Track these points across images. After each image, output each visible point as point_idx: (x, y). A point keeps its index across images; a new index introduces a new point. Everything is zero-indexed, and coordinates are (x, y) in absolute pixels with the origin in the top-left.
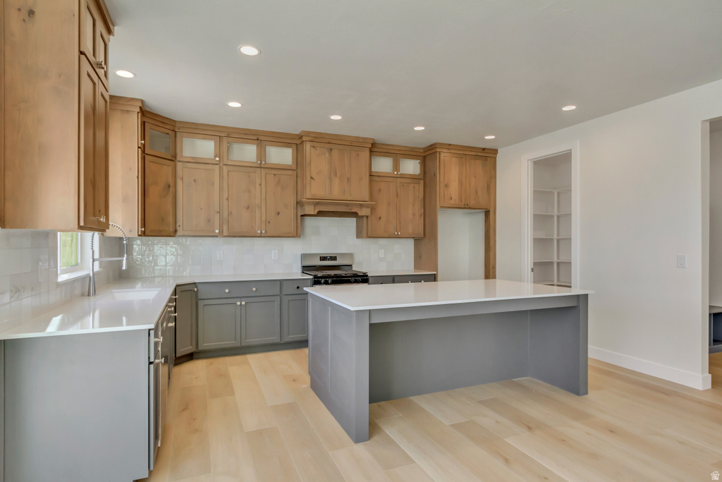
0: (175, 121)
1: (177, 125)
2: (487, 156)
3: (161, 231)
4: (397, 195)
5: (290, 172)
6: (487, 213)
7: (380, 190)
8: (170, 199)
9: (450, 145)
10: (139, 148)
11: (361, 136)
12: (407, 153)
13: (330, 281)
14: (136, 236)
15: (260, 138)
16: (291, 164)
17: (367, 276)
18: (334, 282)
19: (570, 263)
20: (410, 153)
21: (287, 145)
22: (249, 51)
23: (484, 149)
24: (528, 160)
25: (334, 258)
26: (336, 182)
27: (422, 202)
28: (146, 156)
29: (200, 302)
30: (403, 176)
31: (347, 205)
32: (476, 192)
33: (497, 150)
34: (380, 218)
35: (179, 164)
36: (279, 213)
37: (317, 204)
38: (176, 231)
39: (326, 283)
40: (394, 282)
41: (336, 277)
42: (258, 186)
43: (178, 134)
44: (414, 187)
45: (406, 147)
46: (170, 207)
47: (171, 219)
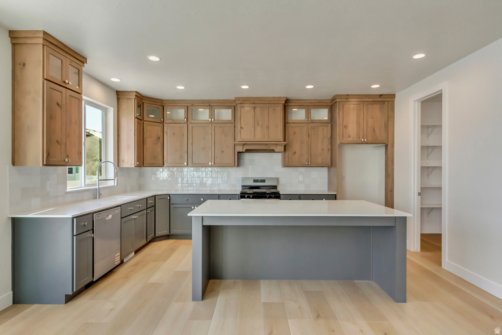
0: (163, 100)
1: (164, 102)
2: (386, 101)
3: (153, 164)
4: (309, 136)
5: (230, 125)
6: (386, 146)
7: (295, 133)
8: (160, 145)
9: (348, 95)
10: (135, 118)
11: (277, 96)
12: (317, 104)
13: (251, 197)
14: (134, 166)
15: (210, 105)
16: (231, 119)
17: (279, 194)
18: (254, 197)
19: (441, 188)
20: (318, 104)
21: (228, 107)
22: (154, 58)
23: (381, 95)
24: (415, 101)
25: (263, 181)
26: (258, 129)
27: (330, 140)
28: (144, 122)
29: (171, 205)
30: (313, 122)
31: (266, 145)
32: (374, 130)
33: (394, 95)
34: (295, 153)
35: (165, 125)
36: (223, 152)
37: (244, 144)
38: (164, 163)
39: (248, 197)
40: (300, 199)
41: (257, 194)
42: (210, 135)
43: (165, 107)
44: (323, 129)
45: (316, 100)
46: (159, 150)
47: (160, 157)
